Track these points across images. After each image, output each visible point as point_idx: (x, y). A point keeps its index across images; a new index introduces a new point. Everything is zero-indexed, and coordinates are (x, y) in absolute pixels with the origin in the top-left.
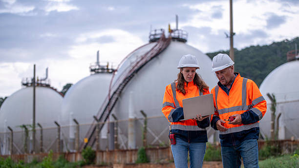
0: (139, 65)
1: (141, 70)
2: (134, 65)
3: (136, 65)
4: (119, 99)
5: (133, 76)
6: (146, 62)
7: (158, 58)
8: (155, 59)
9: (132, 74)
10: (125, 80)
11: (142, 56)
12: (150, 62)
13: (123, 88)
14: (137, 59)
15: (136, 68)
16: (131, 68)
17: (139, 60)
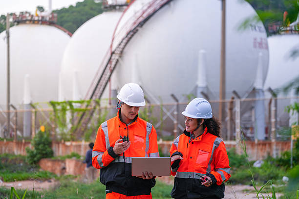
0: (145, 15)
1: (148, 22)
2: (139, 14)
3: (141, 16)
4: (120, 61)
5: (137, 30)
6: (155, 12)
7: (170, 6)
8: (166, 7)
9: (135, 29)
10: (128, 34)
11: (149, 3)
12: (160, 11)
13: (125, 46)
14: (143, 7)
15: (141, 19)
16: (136, 19)
17: (145, 8)
